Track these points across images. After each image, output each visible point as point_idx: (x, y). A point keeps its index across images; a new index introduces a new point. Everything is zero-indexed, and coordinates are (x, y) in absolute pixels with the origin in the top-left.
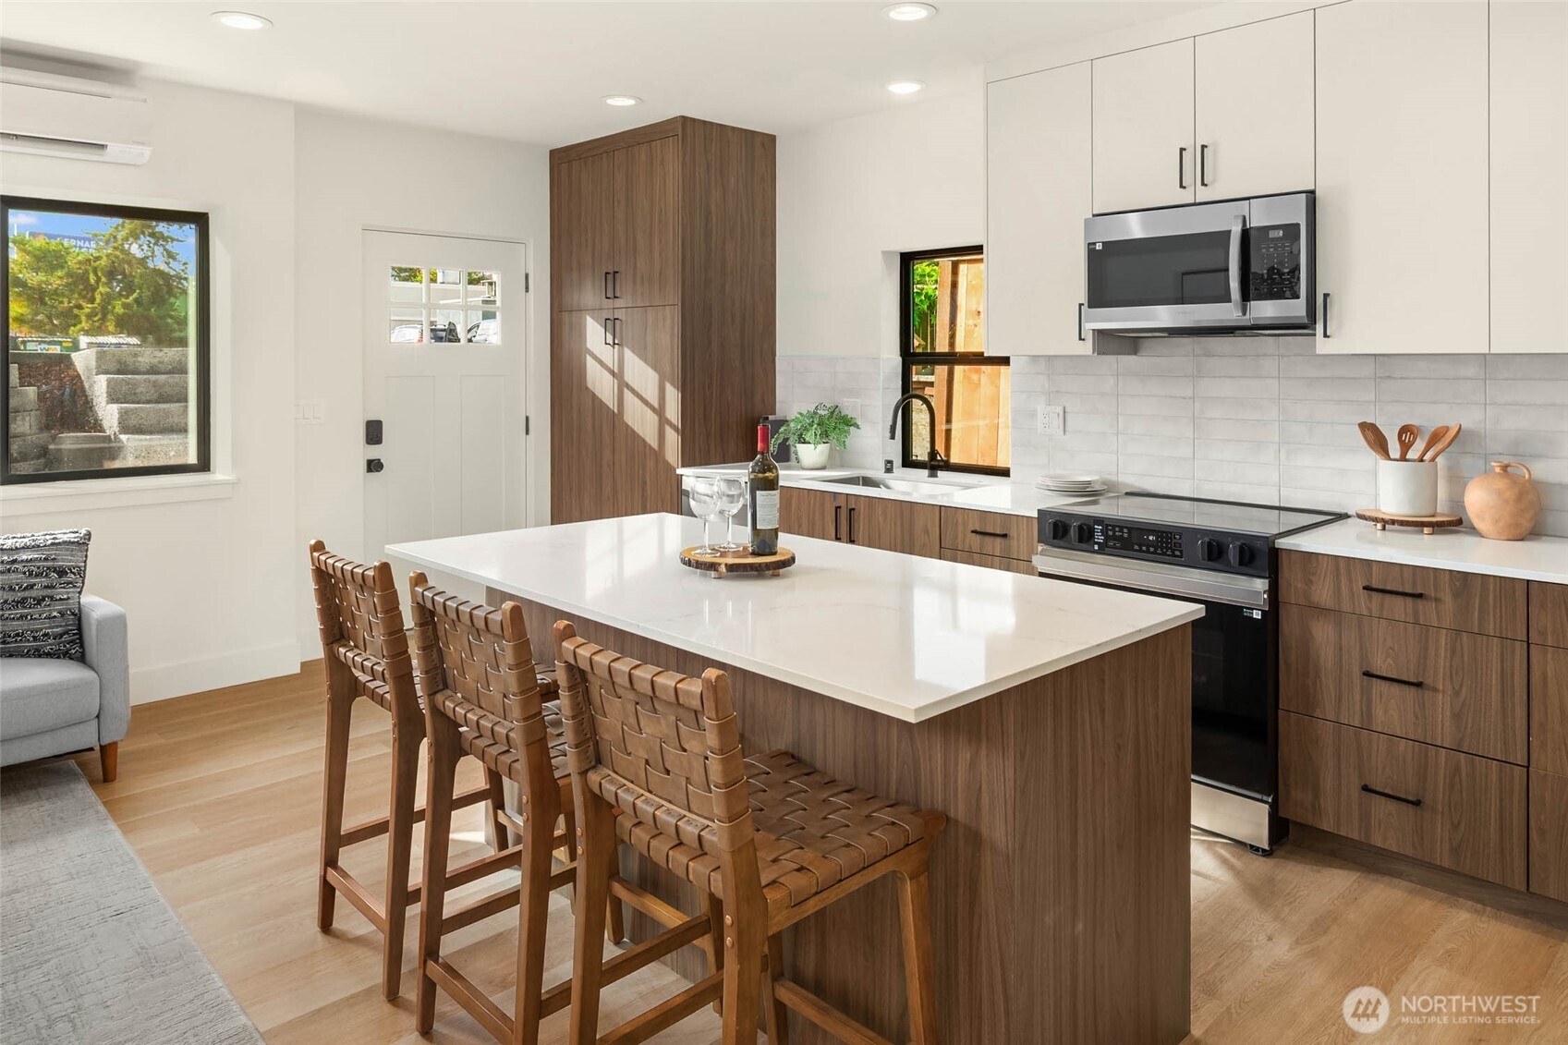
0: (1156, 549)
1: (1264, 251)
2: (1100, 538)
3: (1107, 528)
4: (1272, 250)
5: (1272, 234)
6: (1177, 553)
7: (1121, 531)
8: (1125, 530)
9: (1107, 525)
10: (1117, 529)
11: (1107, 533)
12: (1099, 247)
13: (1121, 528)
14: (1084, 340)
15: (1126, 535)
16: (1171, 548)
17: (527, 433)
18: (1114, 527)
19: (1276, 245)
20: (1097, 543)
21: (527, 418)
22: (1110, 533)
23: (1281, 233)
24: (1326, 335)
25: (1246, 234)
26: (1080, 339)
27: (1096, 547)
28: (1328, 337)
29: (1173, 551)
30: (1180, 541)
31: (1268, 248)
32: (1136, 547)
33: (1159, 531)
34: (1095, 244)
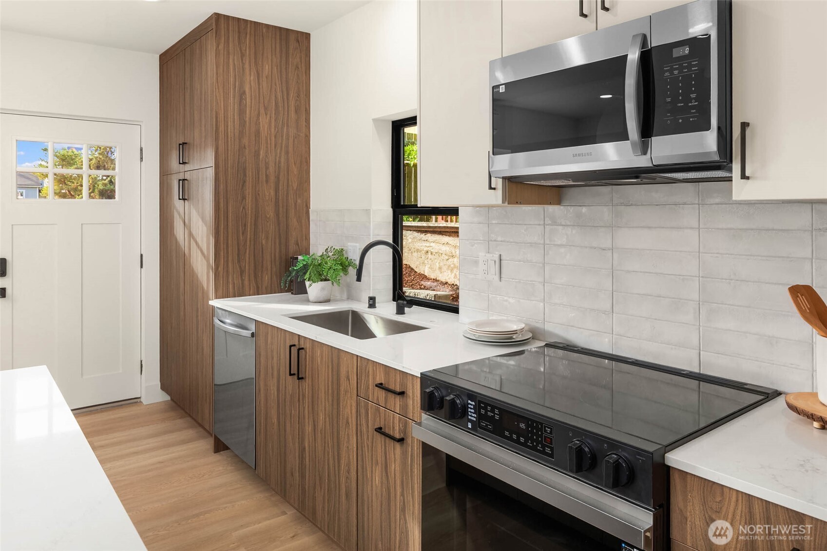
0: (526, 441)
1: (667, 74)
2: (473, 417)
3: (479, 405)
4: (676, 72)
5: (677, 53)
6: (548, 450)
7: (492, 411)
8: (496, 411)
9: (480, 402)
10: (489, 408)
11: (480, 411)
12: (502, 89)
13: (493, 408)
14: (494, 189)
15: (497, 417)
16: (541, 442)
17: (142, 267)
18: (487, 405)
19: (681, 65)
20: (471, 421)
21: (142, 256)
22: (483, 412)
23: (687, 50)
24: (744, 176)
25: (646, 57)
26: (491, 188)
27: (470, 426)
28: (748, 178)
29: (544, 446)
30: (549, 436)
31: (671, 71)
32: (507, 433)
33: (531, 420)
34: (498, 86)
